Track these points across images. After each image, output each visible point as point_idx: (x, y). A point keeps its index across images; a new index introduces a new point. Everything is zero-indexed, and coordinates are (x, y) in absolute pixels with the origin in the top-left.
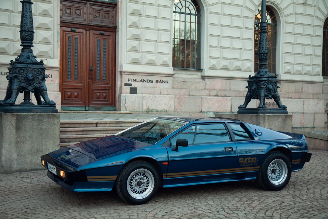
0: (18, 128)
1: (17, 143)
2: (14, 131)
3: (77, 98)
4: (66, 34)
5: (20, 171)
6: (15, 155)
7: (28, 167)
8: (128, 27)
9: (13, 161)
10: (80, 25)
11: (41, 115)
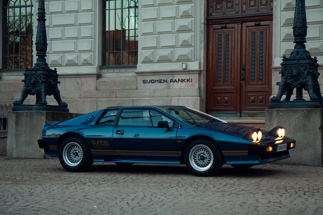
0: (17, 123)
1: (16, 135)
2: (14, 126)
3: (228, 103)
4: (216, 32)
5: (17, 158)
6: (15, 145)
7: (23, 156)
8: (283, 11)
9: (13, 150)
10: (231, 20)
11: (32, 113)
